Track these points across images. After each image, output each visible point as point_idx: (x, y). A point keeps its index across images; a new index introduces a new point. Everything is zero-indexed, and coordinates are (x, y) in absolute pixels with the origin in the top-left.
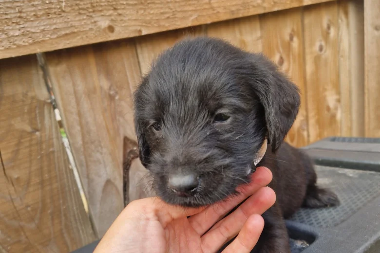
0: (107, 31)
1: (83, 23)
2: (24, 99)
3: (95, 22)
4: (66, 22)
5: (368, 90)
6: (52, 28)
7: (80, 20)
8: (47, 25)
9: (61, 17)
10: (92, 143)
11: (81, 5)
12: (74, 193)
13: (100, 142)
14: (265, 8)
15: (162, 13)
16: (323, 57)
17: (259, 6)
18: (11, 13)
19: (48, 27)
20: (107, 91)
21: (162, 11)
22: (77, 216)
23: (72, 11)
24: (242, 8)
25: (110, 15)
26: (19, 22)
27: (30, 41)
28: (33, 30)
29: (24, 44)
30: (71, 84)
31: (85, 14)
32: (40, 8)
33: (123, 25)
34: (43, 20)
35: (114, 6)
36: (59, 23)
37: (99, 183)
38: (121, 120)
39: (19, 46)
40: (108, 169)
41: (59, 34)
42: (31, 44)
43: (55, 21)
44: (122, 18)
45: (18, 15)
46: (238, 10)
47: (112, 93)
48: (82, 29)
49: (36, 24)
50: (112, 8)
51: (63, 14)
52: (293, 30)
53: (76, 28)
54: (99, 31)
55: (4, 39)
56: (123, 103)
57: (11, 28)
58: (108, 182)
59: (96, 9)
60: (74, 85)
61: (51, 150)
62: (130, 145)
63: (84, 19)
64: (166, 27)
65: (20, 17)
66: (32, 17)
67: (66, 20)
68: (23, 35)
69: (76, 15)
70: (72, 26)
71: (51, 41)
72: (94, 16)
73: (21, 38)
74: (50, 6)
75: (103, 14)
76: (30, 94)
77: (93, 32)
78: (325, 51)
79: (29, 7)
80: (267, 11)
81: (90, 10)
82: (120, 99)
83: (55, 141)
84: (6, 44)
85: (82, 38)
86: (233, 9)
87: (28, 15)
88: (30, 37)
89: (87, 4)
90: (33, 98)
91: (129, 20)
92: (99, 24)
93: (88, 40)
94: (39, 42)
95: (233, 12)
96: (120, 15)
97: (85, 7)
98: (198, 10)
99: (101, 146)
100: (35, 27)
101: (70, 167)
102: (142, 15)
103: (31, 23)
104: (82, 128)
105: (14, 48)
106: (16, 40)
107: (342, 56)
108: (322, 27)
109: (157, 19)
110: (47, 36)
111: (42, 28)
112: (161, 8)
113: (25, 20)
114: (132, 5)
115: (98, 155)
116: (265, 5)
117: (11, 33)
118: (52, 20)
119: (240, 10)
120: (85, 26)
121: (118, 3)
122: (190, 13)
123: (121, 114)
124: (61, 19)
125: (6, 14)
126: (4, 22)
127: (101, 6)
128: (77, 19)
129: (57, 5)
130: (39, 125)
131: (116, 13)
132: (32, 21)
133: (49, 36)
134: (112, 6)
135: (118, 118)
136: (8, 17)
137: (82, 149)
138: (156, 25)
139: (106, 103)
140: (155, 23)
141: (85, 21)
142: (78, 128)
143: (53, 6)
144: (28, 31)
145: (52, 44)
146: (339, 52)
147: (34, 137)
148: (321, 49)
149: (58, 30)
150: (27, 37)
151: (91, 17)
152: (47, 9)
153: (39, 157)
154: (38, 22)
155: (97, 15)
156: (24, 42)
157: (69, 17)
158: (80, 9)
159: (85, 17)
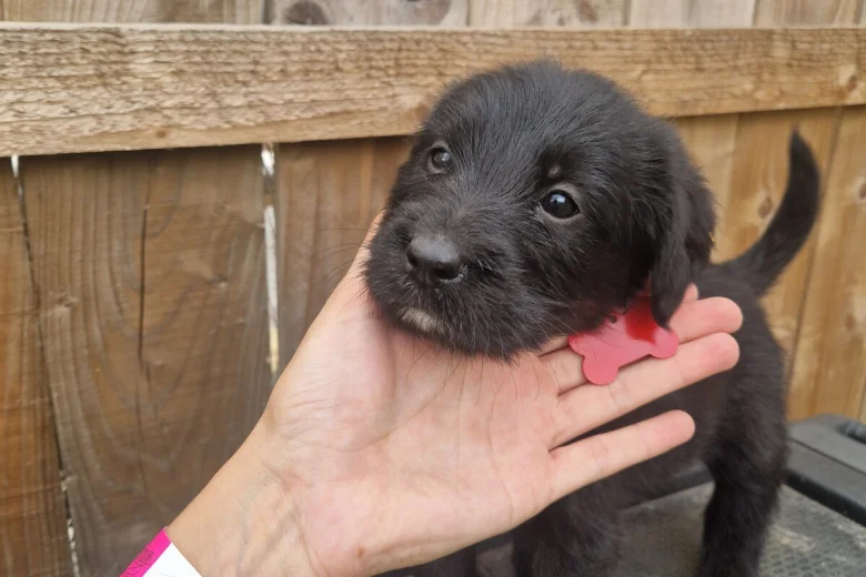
0: (413, 115)
1: (370, 97)
2: (216, 216)
3: (394, 96)
4: (337, 90)
6: (308, 100)
7: (364, 89)
8: (300, 92)
9: (332, 79)
11: (376, 60)
14: (757, 102)
16: (864, 209)
17: (746, 95)
18: (239, 63)
19: (301, 96)
23: (356, 71)
24: (706, 97)
25: (427, 86)
26: (249, 81)
27: (261, 120)
28: (270, 99)
29: (245, 123)
30: (313, 200)
31: (378, 78)
32: (295, 58)
34: (294, 81)
35: (441, 69)
36: (323, 90)
39: (235, 127)
41: (318, 111)
42: (259, 125)
43: (316, 87)
45: (251, 67)
46: (697, 100)
48: (364, 108)
49: (278, 87)
50: (435, 72)
51: (337, 75)
53: (354, 104)
54: (398, 114)
55: (211, 110)
57: (230, 90)
59: (403, 71)
60: (319, 201)
61: (240, 320)
63: (374, 88)
65: (253, 72)
66: (275, 73)
67: (338, 86)
68: (250, 106)
69: (362, 79)
70: (348, 99)
71: (299, 123)
72: (395, 83)
73: (244, 111)
74: (316, 57)
75: (414, 81)
76: (229, 208)
77: (386, 115)
79: (275, 54)
80: (761, 107)
81: (392, 72)
83: (252, 306)
84: (212, 120)
85: (361, 124)
86: (687, 97)
87: (269, 70)
88: (262, 112)
89: (389, 59)
90: (233, 216)
92: (401, 100)
93: (371, 128)
94: (276, 123)
95: (684, 103)
97: (382, 64)
100: (276, 94)
101: (268, 360)
103: (270, 85)
104: (311, 286)
105: (226, 130)
106: (232, 115)
110: (294, 113)
111: (289, 96)
113: (262, 78)
116: (760, 95)
117: (228, 101)
118: (312, 84)
119: (702, 100)
120: (372, 102)
121: (450, 62)
124: (331, 83)
125: (230, 64)
126: (220, 78)
127: (415, 66)
128: (361, 86)
129: (329, 56)
130: (230, 271)
131: (441, 82)
132: (273, 82)
133: (297, 113)
134: (436, 67)
136: (230, 69)
141: (376, 92)
142: (304, 286)
143: (322, 57)
144: (261, 100)
145: (300, 129)
147: (214, 291)
148: (862, 194)
149: (319, 103)
150: (254, 111)
151: (389, 84)
152: (308, 62)
153: (213, 332)
154: (284, 85)
155: (402, 82)
156: (247, 120)
157: (347, 81)
158: (371, 68)
159: (377, 85)
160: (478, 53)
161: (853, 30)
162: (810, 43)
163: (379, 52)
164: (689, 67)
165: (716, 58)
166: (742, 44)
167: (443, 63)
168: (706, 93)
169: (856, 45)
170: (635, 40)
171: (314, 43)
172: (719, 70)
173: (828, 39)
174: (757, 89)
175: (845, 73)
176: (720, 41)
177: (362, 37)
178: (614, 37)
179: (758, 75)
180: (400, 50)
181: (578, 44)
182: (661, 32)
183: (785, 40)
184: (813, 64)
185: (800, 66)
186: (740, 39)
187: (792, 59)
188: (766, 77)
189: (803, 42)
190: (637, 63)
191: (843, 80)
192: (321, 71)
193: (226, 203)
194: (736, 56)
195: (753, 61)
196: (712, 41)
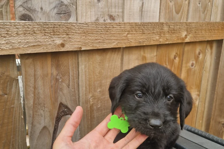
0: (60, 45)
1: (46, 41)
2: (2, 76)
3: (53, 40)
4: (35, 39)
5: (217, 92)
6: (26, 42)
9: (33, 36)
10: (40, 104)
11: (47, 30)
12: (21, 132)
13: (44, 104)
14: (160, 42)
15: (96, 39)
16: (193, 69)
17: (157, 40)
18: (2, 31)
19: (24, 40)
20: (55, 76)
21: (96, 38)
22: (20, 145)
23: (41, 33)
24: (146, 41)
25: (64, 38)
26: (6, 36)
28: (13, 42)
29: (6, 49)
30: (33, 71)
31: (48, 35)
32: (20, 30)
33: (71, 44)
34: (21, 36)
35: (67, 33)
36: (31, 39)
37: (39, 128)
38: (61, 93)
39: (3, 50)
40: (46, 120)
41: (29, 45)
42: (10, 49)
44: (71, 39)
45: (6, 32)
46: (143, 41)
47: (58, 77)
48: (44, 44)
51: (34, 34)
52: (177, 53)
53: (41, 43)
54: (55, 46)
56: (64, 84)
58: (45, 128)
59: (55, 33)
60: (35, 71)
61: (12, 106)
62: (63, 108)
63: (47, 38)
64: (98, 47)
66: (14, 34)
68: (7, 43)
69: (43, 36)
70: (38, 41)
71: (23, 48)
73: (5, 45)
74: (27, 29)
75: (59, 36)
76: (6, 74)
77: (51, 46)
78: (195, 67)
79: (14, 28)
81: (52, 34)
82: (62, 81)
83: (16, 102)
85: (43, 48)
86: (141, 40)
87: (12, 33)
88: (11, 45)
89: (51, 30)
90: (7, 76)
91: (75, 41)
92: (56, 42)
93: (47, 50)
95: (140, 42)
96: (70, 38)
97: (49, 32)
98: (119, 39)
99: (44, 106)
100: (15, 40)
102: (84, 39)
103: (13, 37)
104: (34, 95)
106: (1, 46)
107: (205, 71)
108: (195, 53)
109: (93, 42)
110: (22, 46)
111: (20, 41)
112: (97, 37)
113: (10, 36)
114: (79, 33)
115: (42, 112)
116: (161, 40)
118: (27, 37)
121: (70, 31)
122: (113, 41)
123: (61, 90)
127: (59, 32)
128: (43, 38)
129: (31, 29)
130: (8, 91)
131: (68, 37)
132: (14, 36)
134: (65, 32)
135: (58, 92)
137: (32, 108)
138: (91, 45)
139: (53, 82)
140: (91, 44)
141: (47, 39)
143: (29, 30)
144: (11, 42)
145: (24, 50)
146: (203, 67)
147: (3, 98)
148: (192, 65)
149: (29, 43)
151: (52, 37)
152: (25, 31)
154: (17, 37)
155: (55, 37)
156: (6, 47)
157: (37, 36)
158: (45, 33)
159: (47, 37)
160: (78, 28)
161: (185, 22)
162: (174, 26)
163: (47, 28)
164: (140, 32)
165: (148, 30)
166: (155, 26)
167: (68, 31)
168: (146, 39)
169: (186, 27)
170: (125, 25)
171: (27, 25)
172: (149, 33)
173: (179, 25)
174: (160, 38)
175: (184, 34)
176: (149, 25)
177: (42, 24)
178: (118, 24)
179: (160, 35)
180: (54, 27)
181: (108, 26)
182: (132, 23)
183: (167, 25)
184: (175, 31)
185: (171, 32)
186: (154, 25)
187: (169, 30)
188: (162, 35)
189: (172, 26)
190: (125, 31)
191: (184, 36)
192: (29, 33)
193: (4, 72)
194: (153, 30)
195: (159, 31)
196: (147, 26)
